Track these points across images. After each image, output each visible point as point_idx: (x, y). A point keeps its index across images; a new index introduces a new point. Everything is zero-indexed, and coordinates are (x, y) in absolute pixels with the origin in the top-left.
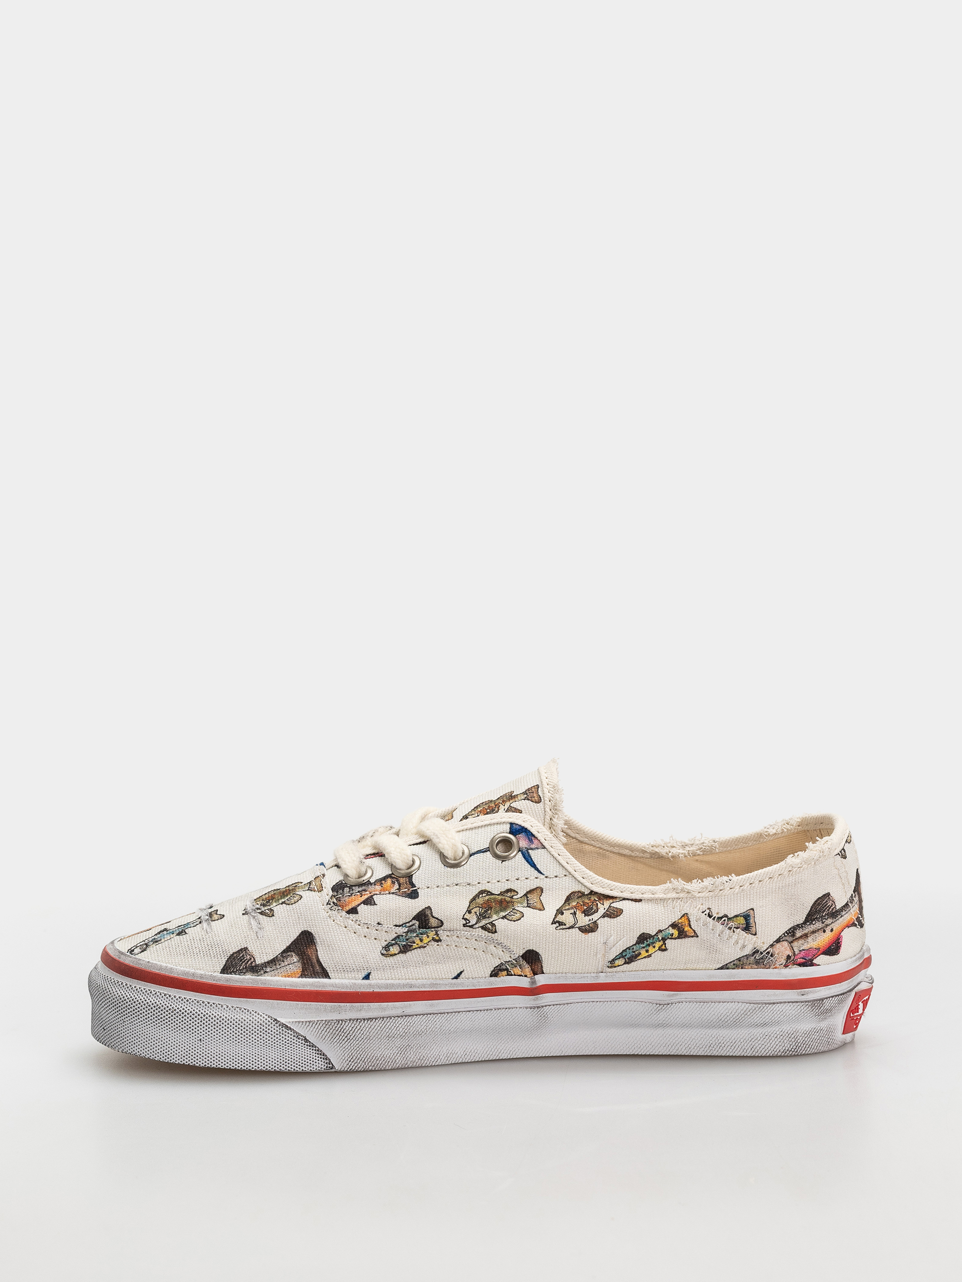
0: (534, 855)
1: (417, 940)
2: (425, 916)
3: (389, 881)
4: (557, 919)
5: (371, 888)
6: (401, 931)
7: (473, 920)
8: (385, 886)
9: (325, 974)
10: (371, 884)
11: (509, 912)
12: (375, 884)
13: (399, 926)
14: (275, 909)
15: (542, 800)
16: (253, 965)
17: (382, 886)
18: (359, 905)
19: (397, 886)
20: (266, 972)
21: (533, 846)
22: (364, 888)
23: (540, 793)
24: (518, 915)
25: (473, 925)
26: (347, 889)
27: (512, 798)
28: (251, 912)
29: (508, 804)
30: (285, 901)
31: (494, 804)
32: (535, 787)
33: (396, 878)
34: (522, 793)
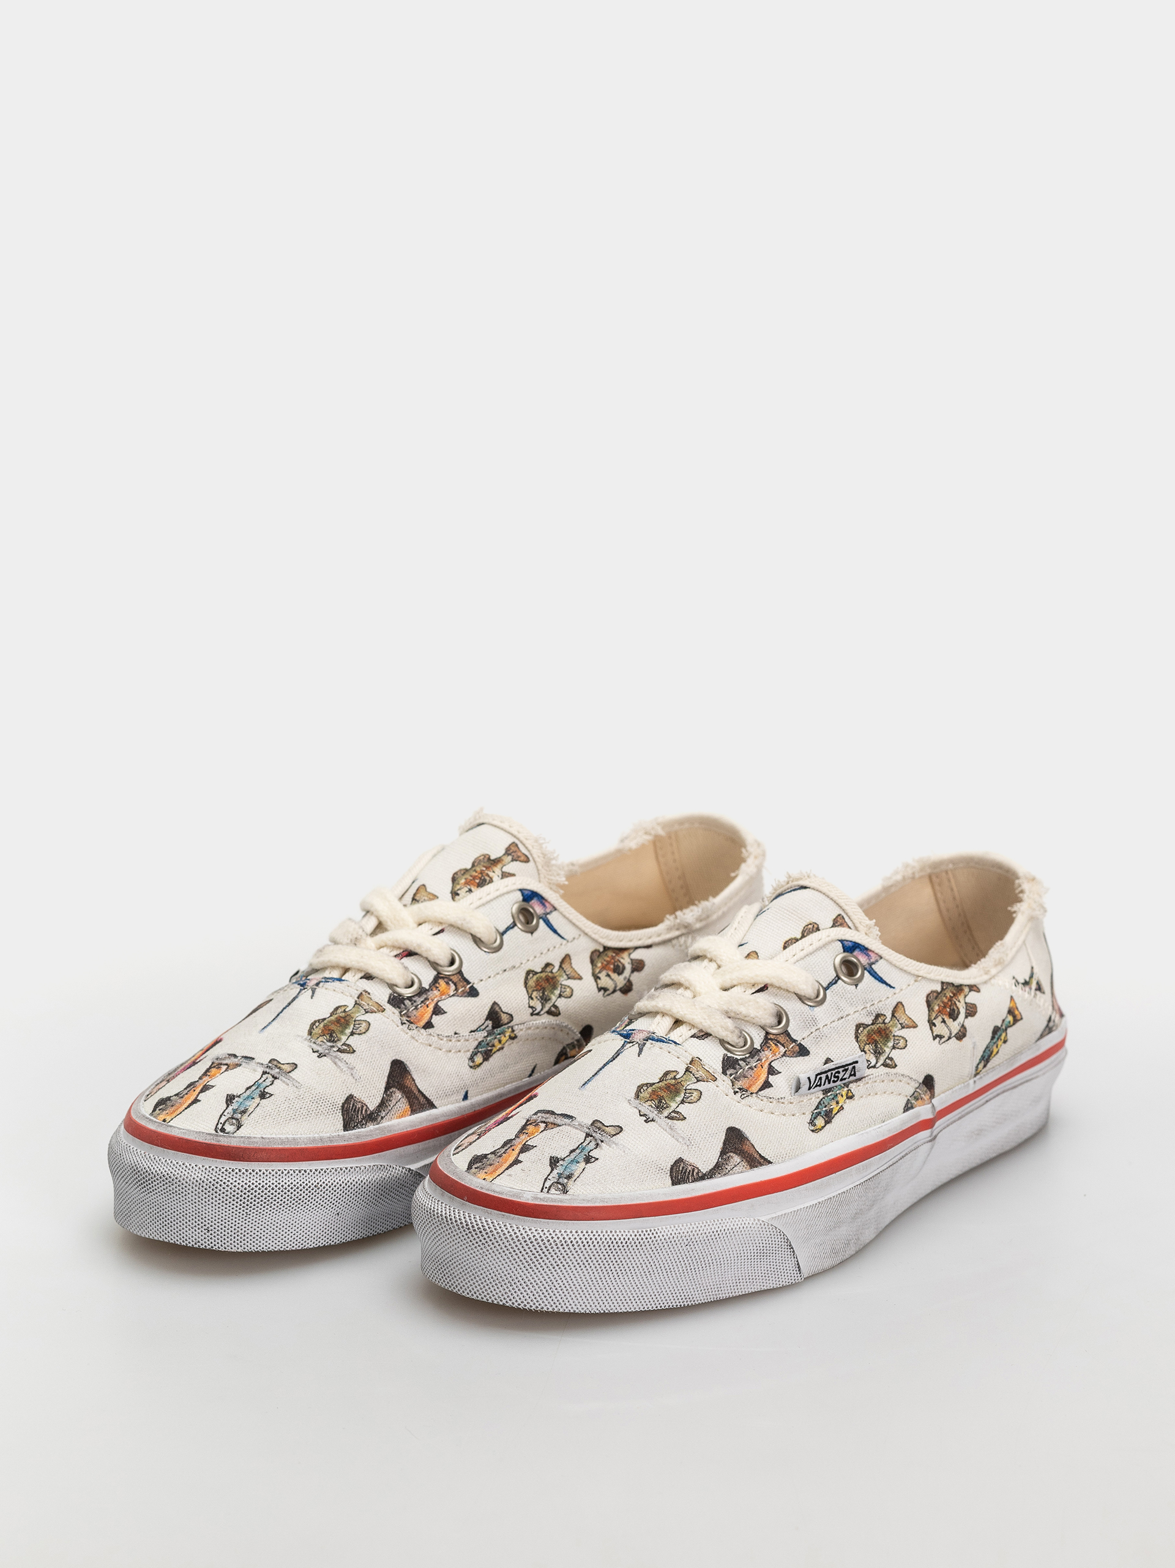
0: (551, 918)
1: (496, 1042)
2: (497, 1013)
5: (431, 994)
6: (481, 1035)
7: (539, 1007)
8: (441, 989)
9: (431, 1105)
10: (428, 990)
12: (431, 988)
13: (474, 1031)
15: (531, 859)
16: (369, 1112)
17: (439, 990)
18: (431, 1017)
19: (453, 987)
20: (382, 1118)
21: (548, 910)
22: (423, 996)
23: (524, 852)
25: (539, 1012)
26: (407, 1002)
27: (495, 862)
28: (327, 1051)
29: (497, 870)
30: (352, 1031)
31: (476, 872)
32: (514, 844)
33: (446, 978)
34: (504, 855)
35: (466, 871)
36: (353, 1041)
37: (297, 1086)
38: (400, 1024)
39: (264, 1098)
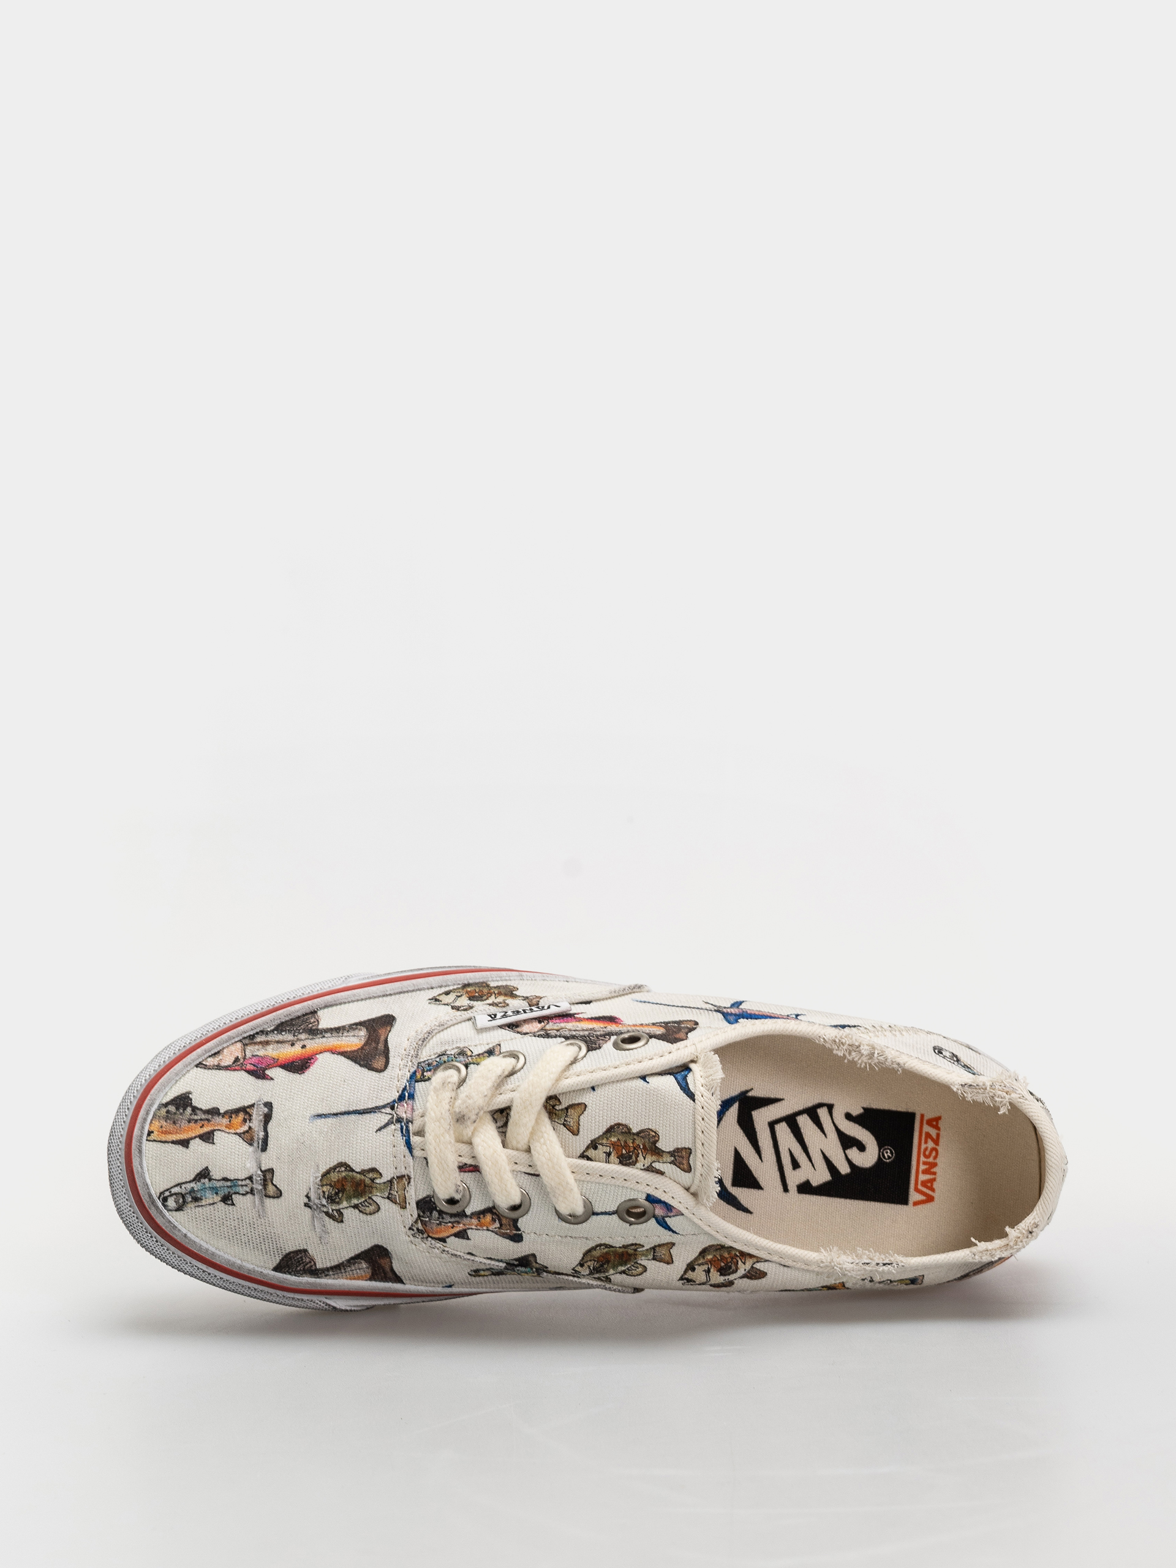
0: (670, 1220)
2: (528, 1261)
3: (489, 1217)
4: (686, 1276)
5: (466, 1221)
6: (496, 1264)
7: (585, 1274)
8: (482, 1220)
9: (399, 1281)
10: (466, 1216)
11: (629, 1266)
12: (471, 1216)
14: (345, 1212)
15: (693, 1170)
16: (314, 1268)
17: (479, 1221)
18: (450, 1236)
19: (497, 1225)
20: (326, 1276)
21: (671, 1215)
22: (457, 1219)
23: (691, 1162)
24: (640, 1270)
25: (584, 1277)
26: (435, 1214)
27: (655, 1152)
28: (315, 1207)
29: (649, 1159)
30: (358, 1204)
31: (633, 1143)
32: (689, 1151)
33: (497, 1215)
34: (669, 1152)
35: (628, 1131)
36: (350, 1214)
37: (262, 1214)
38: (407, 1228)
39: (224, 1202)
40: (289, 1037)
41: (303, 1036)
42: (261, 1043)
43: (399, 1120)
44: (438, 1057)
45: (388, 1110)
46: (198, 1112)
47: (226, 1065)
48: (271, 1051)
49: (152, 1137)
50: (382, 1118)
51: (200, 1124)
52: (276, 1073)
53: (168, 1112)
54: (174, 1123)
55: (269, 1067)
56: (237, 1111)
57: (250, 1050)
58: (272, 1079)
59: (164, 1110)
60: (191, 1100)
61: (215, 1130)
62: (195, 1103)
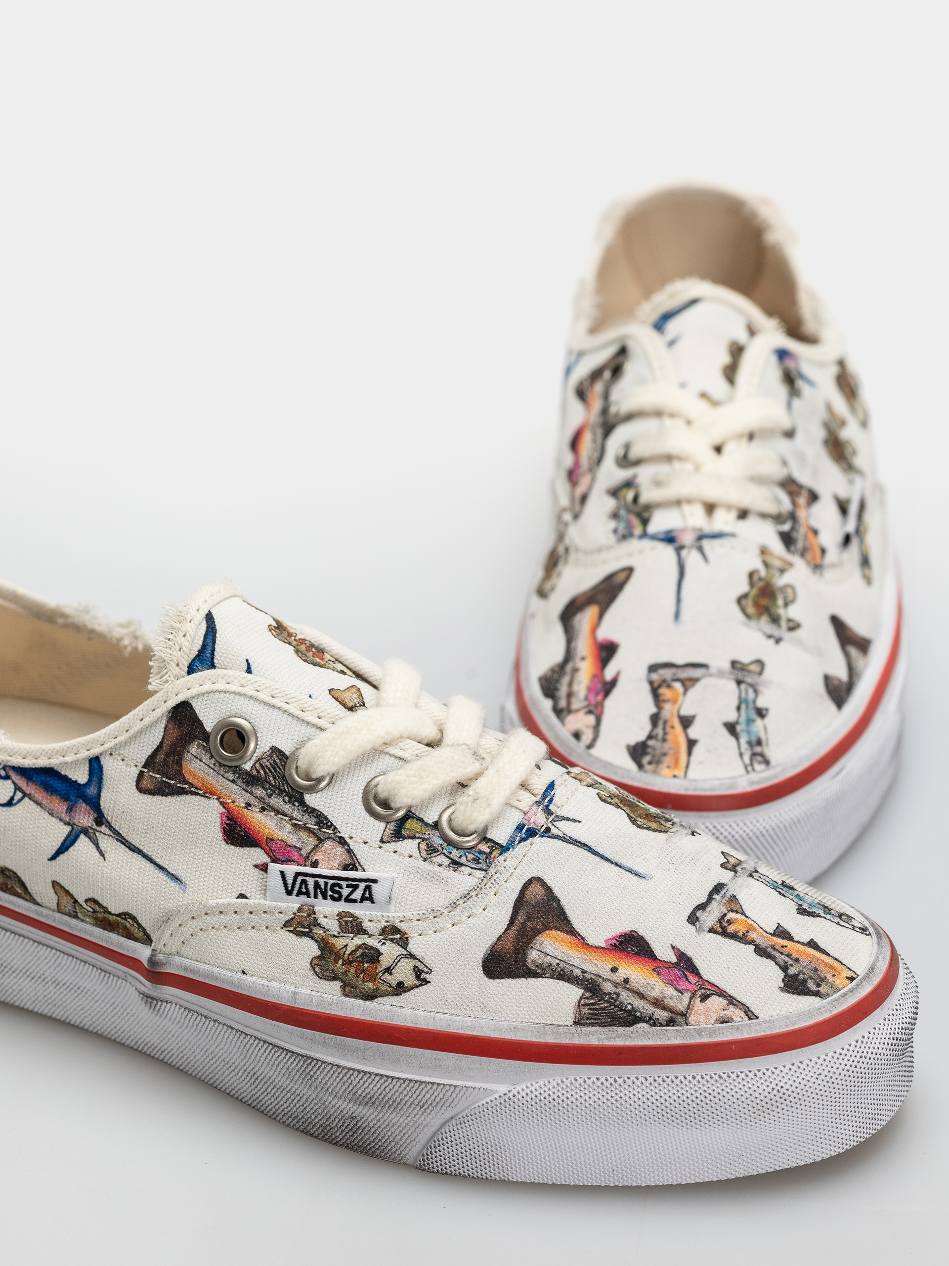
28: (779, 634)
30: (784, 602)
39: (763, 716)
40: (626, 997)
41: (608, 987)
42: (664, 1008)
43: (548, 812)
44: (462, 865)
45: (554, 831)
46: (782, 963)
47: (721, 999)
48: (657, 986)
49: (850, 974)
50: (565, 827)
51: (785, 950)
52: (665, 954)
53: (819, 985)
54: (816, 970)
55: (668, 965)
56: (733, 936)
57: (680, 1002)
58: (673, 948)
59: (823, 989)
60: (783, 980)
61: (770, 934)
62: (781, 975)
